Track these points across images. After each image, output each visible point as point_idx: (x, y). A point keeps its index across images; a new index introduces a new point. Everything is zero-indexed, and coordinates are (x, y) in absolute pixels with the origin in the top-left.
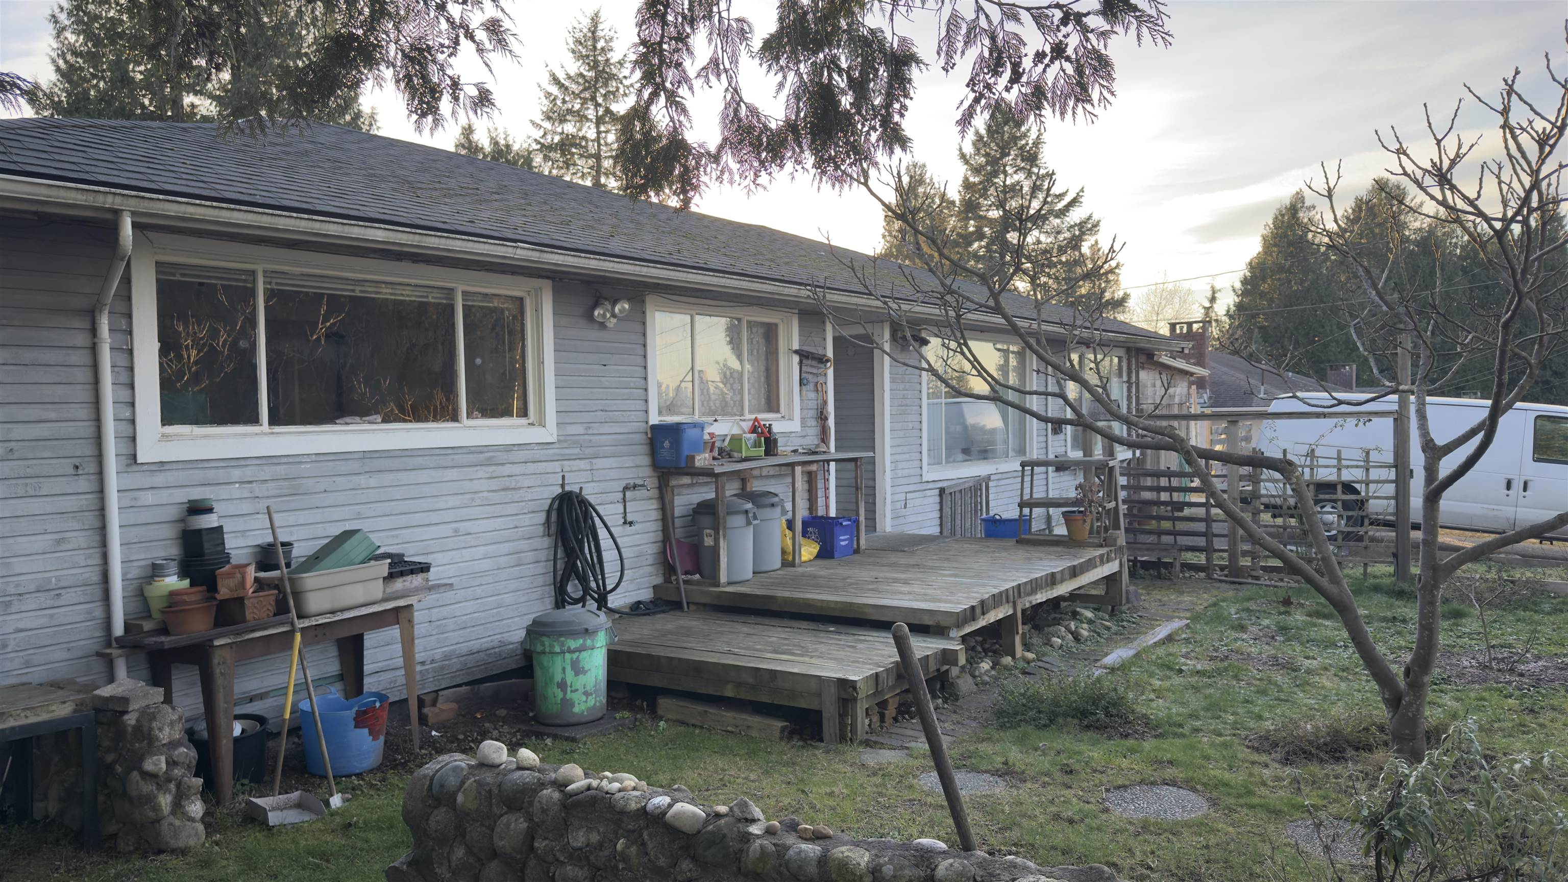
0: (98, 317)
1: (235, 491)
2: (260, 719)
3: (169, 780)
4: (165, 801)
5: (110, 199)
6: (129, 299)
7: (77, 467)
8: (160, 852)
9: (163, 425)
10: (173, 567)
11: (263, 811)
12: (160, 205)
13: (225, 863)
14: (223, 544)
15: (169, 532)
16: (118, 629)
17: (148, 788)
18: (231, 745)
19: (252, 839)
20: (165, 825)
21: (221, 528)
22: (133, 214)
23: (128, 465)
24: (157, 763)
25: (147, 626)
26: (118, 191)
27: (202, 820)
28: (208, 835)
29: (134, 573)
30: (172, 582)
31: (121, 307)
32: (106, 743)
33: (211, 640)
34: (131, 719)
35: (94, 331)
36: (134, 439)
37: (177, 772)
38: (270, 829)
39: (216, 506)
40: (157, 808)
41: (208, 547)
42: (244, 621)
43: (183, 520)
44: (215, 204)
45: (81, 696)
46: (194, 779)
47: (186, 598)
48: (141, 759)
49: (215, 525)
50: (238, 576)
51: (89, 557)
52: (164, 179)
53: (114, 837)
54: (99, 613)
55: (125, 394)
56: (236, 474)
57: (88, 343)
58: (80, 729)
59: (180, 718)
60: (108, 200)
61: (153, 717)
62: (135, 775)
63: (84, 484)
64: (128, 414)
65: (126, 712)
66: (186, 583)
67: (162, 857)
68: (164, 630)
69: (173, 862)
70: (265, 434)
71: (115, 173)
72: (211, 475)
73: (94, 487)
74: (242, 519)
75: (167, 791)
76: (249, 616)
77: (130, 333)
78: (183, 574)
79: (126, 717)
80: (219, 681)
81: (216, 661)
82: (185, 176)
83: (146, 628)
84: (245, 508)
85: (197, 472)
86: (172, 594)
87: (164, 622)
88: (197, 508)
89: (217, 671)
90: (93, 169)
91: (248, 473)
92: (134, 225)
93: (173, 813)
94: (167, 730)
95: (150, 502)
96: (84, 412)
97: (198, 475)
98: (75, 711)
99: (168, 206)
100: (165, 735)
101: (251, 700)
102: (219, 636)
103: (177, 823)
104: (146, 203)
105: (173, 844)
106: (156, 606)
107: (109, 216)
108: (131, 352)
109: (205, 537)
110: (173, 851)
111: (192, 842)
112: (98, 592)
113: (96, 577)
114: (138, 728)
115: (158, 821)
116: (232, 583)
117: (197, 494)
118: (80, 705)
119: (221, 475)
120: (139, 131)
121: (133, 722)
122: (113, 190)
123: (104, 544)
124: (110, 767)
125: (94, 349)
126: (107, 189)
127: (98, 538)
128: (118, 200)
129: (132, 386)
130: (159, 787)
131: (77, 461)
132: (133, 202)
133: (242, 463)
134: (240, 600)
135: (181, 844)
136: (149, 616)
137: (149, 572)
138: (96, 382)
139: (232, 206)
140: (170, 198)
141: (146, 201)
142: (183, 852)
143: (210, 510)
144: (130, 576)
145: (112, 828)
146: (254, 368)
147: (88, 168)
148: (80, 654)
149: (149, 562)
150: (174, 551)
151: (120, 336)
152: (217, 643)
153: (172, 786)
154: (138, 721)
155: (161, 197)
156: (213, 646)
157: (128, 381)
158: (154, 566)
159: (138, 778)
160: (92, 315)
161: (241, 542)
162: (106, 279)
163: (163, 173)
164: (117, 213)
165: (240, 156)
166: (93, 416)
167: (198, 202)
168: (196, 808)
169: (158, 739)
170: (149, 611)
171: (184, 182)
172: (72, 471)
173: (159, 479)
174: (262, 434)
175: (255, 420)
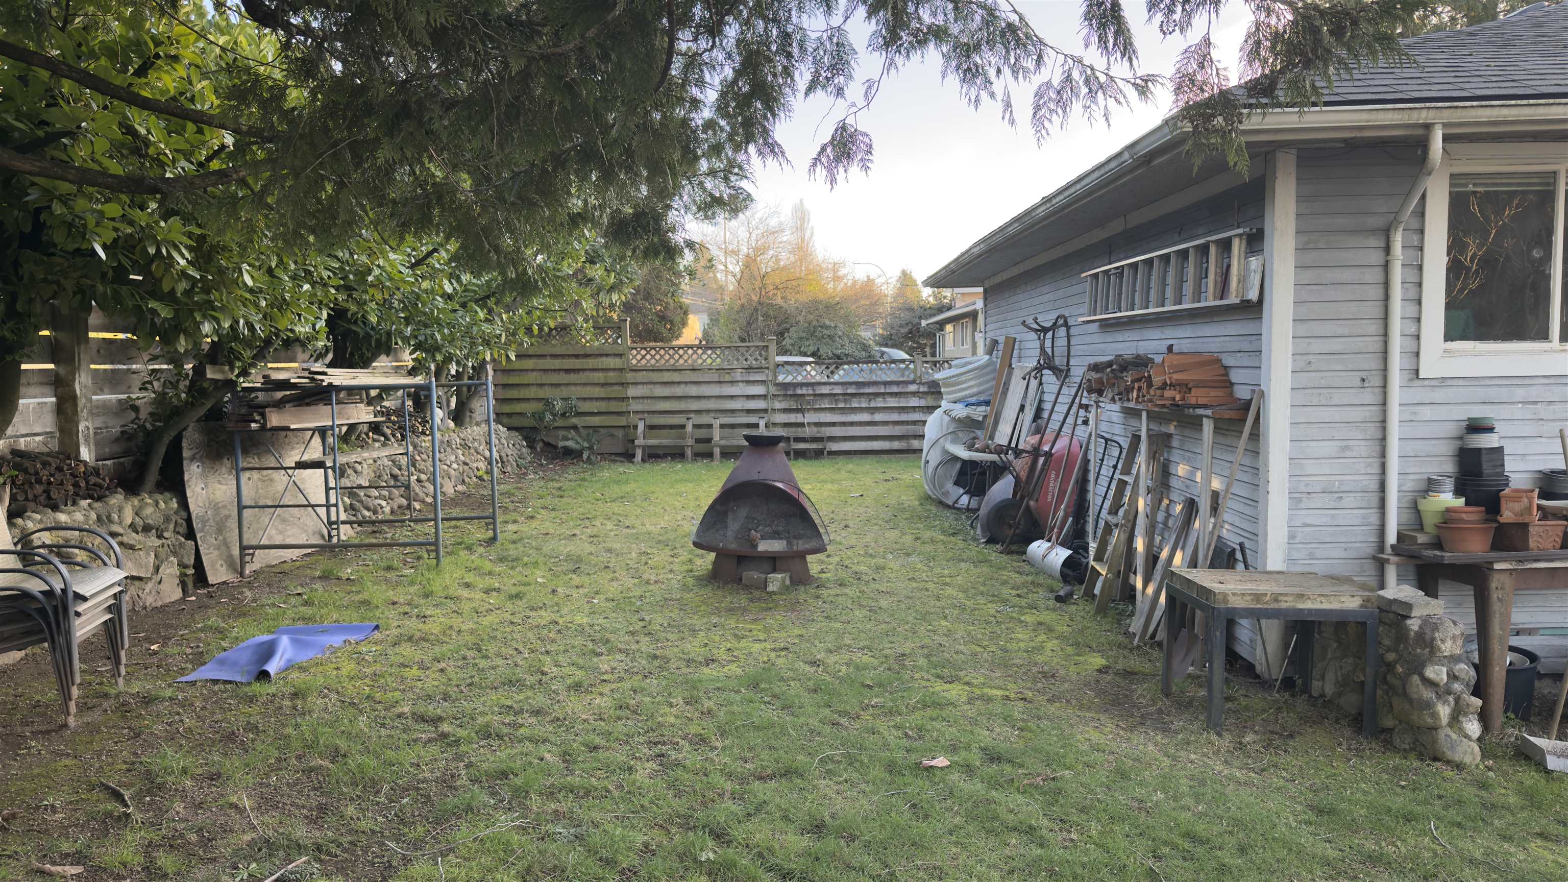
0: (1392, 236)
1: (1517, 411)
2: (1531, 657)
3: (1449, 692)
4: (1444, 711)
5: (1424, 114)
6: (1422, 214)
7: (1363, 380)
8: (1436, 759)
9: (1446, 340)
10: (1449, 484)
11: (1541, 752)
12: (1473, 112)
13: (1503, 791)
14: (1503, 465)
15: (1448, 449)
16: (1391, 538)
17: (1428, 694)
18: (1504, 673)
19: (1530, 777)
20: (1442, 734)
21: (1501, 449)
22: (1445, 125)
23: (1410, 380)
24: (1437, 673)
25: (1421, 539)
26: (1433, 105)
27: (1479, 740)
28: (1484, 756)
29: (1409, 486)
30: (1447, 499)
31: (1415, 225)
32: (1387, 642)
33: (1492, 563)
34: (1414, 625)
35: (1387, 249)
36: (1417, 354)
37: (1457, 687)
38: (1548, 772)
39: (1498, 426)
40: (1435, 715)
41: (1487, 468)
42: (1526, 548)
43: (1461, 438)
44: (1531, 102)
45: (1367, 594)
46: (1473, 699)
47: (1464, 516)
48: (1423, 665)
49: (1496, 445)
50: (1526, 500)
51: (1369, 465)
52: (1475, 85)
53: (1390, 730)
54: (1374, 519)
55: (1412, 310)
56: (1520, 393)
57: (1381, 261)
58: (1365, 623)
59: (1462, 634)
60: (1423, 117)
61: (1435, 628)
62: (1415, 679)
63: (1370, 396)
64: (1413, 330)
65: (1409, 617)
66: (1461, 502)
67: (1438, 764)
68: (1438, 545)
69: (1449, 773)
70: (1556, 351)
71: (1426, 87)
72: (1493, 393)
73: (1378, 399)
74: (1523, 441)
75: (1445, 702)
76: (1532, 544)
77: (1421, 249)
78: (1458, 492)
79: (1409, 622)
80: (1496, 607)
81: (1493, 585)
82: (1494, 79)
83: (1419, 541)
84: (1528, 429)
85: (1475, 389)
86: (1448, 510)
87: (1438, 537)
88: (1476, 427)
89: (1495, 596)
90: (1405, 88)
91: (1534, 393)
92: (1446, 139)
93: (1450, 725)
94: (1449, 643)
95: (1428, 418)
96: (1374, 328)
97: (1480, 393)
98: (1362, 606)
99: (1481, 112)
100: (1448, 647)
102: (1499, 560)
103: (1454, 736)
104: (1459, 113)
105: (1449, 755)
106: (1430, 521)
107: (1420, 132)
108: (1420, 268)
109: (1485, 458)
110: (1448, 762)
111: (1467, 760)
112: (1374, 500)
113: (1374, 485)
114: (1420, 635)
115: (1436, 729)
116: (1517, 507)
117: (1477, 412)
118: (1367, 600)
119: (1504, 394)
121: (1416, 628)
122: (1428, 105)
123: (1383, 455)
124: (1390, 666)
125: (1386, 266)
126: (1422, 105)
127: (1378, 448)
128: (1432, 113)
129: (1419, 302)
130: (1439, 696)
131: (1364, 375)
132: (1446, 113)
133: (1528, 381)
134: (1523, 527)
135: (1457, 758)
136: (1421, 529)
137: (1423, 486)
138: (1387, 298)
139: (1551, 101)
140: (1484, 103)
141: (1459, 111)
142: (1459, 767)
143: (1490, 430)
144: (1404, 488)
145: (1389, 722)
146: (1548, 278)
147: (1400, 88)
148: (1354, 555)
149: (1426, 477)
150: (1449, 467)
151: (1411, 252)
152: (1497, 566)
153: (1451, 699)
154: (1420, 627)
155: (1475, 103)
156: (1493, 569)
157: (1416, 297)
158: (1430, 481)
159: (1419, 682)
160: (1386, 233)
161: (1522, 467)
162: (1408, 195)
163: (1471, 79)
164: (1428, 127)
165: (1540, 47)
166: (1382, 331)
167: (1513, 102)
168: (1473, 727)
169: (1439, 650)
170: (1421, 525)
171: (1495, 85)
172: (1359, 384)
173: (1439, 395)
174: (1552, 351)
175: (1543, 335)
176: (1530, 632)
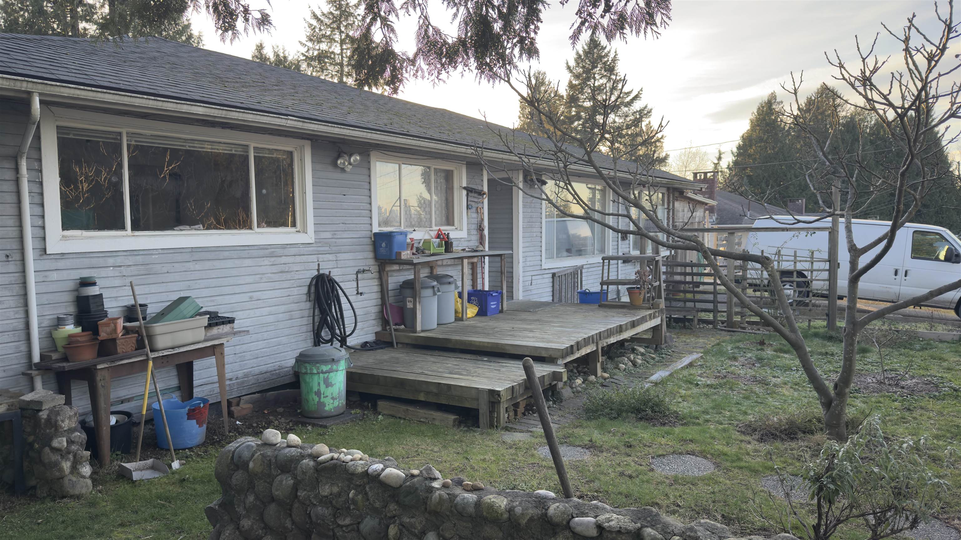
0: (19, 161)
1: (110, 272)
2: (128, 414)
3: (69, 453)
4: (66, 466)
5: (25, 85)
6: (39, 149)
7: (7, 256)
8: (64, 497)
9: (63, 229)
10: (71, 320)
11: (130, 472)
12: (58, 89)
13: (105, 504)
14: (103, 305)
15: (69, 297)
16: (36, 358)
17: (55, 457)
18: (109, 430)
19: (123, 488)
20: (66, 481)
21: (101, 295)
22: (40, 94)
23: (41, 255)
24: (61, 442)
25: (55, 356)
26: (30, 80)
27: (91, 477)
28: (94, 486)
29: (46, 323)
30: (70, 329)
31: (34, 155)
32: (28, 429)
33: (96, 365)
34: (44, 415)
35: (17, 170)
36: (44, 239)
37: (74, 447)
38: (134, 482)
39: (97, 281)
40: (61, 470)
41: (93, 308)
42: (116, 353)
43: (77, 290)
44: (93, 89)
45: (12, 400)
46: (85, 452)
47: (79, 339)
48: (51, 439)
49: (98, 293)
50: (113, 325)
51: (17, 313)
52: (60, 73)
53: (34, 488)
54: (24, 348)
55: (38, 210)
56: (111, 261)
57: (13, 178)
58: (11, 420)
59: (75, 414)
60: (24, 85)
61: (58, 413)
62: (47, 449)
63: (12, 267)
64: (40, 223)
65: (40, 410)
66: (79, 329)
67: (65, 500)
68: (65, 359)
69: (73, 503)
70: (129, 236)
71: (28, 68)
72: (95, 262)
73: (19, 269)
74: (115, 290)
75: (67, 459)
76: (119, 350)
77: (41, 171)
78: (78, 323)
79: (41, 413)
80: (101, 391)
81: (98, 378)
82: (74, 71)
83: (53, 358)
84: (117, 282)
85: (84, 260)
86: (71, 336)
87: (65, 354)
88: (86, 283)
89: (99, 384)
90: (14, 65)
91: (119, 261)
92: (41, 102)
93: (72, 473)
94: (67, 422)
95: (56, 279)
96: (11, 221)
97: (87, 262)
98: (8, 410)
99: (63, 90)
100: (66, 425)
101: (122, 402)
102: (100, 363)
103: (74, 479)
104: (49, 88)
105: (72, 492)
106: (60, 344)
107: (24, 96)
108: (41, 183)
109: (91, 301)
110: (72, 497)
111: (84, 491)
112: (23, 336)
113: (21, 326)
114: (48, 420)
115: (62, 478)
116: (108, 329)
117: (85, 274)
118: (11, 406)
119: (101, 262)
120: (45, 42)
121: (45, 417)
122: (27, 79)
123: (26, 305)
124: (31, 445)
125: (17, 181)
126: (23, 78)
127: (22, 301)
128: (30, 85)
129: (42, 205)
130: (62, 456)
131: (8, 253)
132: (40, 87)
133: (114, 254)
134: (114, 340)
135: (77, 492)
136: (56, 350)
137: (56, 323)
138: (19, 202)
139: (105, 91)
140: (64, 84)
141: (49, 87)
142: (78, 497)
143: (94, 284)
144: (43, 325)
145: (33, 483)
146: (121, 194)
147: (10, 65)
148: (11, 373)
149: (55, 316)
150: (71, 309)
151: (34, 173)
152: (99, 367)
153: (71, 456)
154: (48, 416)
155: (58, 84)
156: (96, 369)
157: (40, 202)
158: (59, 319)
159: (49, 451)
160: (15, 159)
161: (114, 304)
162: (24, 136)
163: (60, 69)
164: (30, 93)
165: (111, 59)
166: (17, 224)
167: (82, 87)
168: (86, 470)
169: (61, 427)
170: (56, 347)
171: (73, 75)
172: (5, 259)
173: (61, 264)
174: (127, 236)
175: (122, 227)
176: (129, 400)
